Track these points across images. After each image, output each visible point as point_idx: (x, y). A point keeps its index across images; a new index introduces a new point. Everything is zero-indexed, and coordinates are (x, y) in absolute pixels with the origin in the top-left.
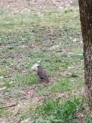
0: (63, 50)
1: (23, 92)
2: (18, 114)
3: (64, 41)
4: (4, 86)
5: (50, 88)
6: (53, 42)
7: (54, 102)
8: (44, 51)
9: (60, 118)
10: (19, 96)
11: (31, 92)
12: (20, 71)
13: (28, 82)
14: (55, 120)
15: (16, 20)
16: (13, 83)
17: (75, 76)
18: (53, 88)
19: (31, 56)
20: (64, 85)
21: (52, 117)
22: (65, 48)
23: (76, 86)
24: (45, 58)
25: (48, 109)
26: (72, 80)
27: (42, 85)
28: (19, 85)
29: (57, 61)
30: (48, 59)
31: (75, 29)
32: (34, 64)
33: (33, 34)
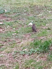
0: (44, 16)
1: (24, 36)
2: (22, 46)
3: (44, 12)
4: (15, 33)
5: (37, 34)
6: (39, 13)
7: (39, 41)
8: (35, 17)
9: (42, 49)
10: (22, 38)
11: (28, 36)
12: (23, 26)
13: (27, 31)
14: (39, 50)
15: (22, 1)
16: (20, 32)
17: (49, 29)
18: (39, 34)
19: (28, 19)
20: (44, 33)
21: (38, 48)
22: (45, 15)
23: (50, 34)
24: (35, 20)
25: (36, 44)
26: (48, 31)
27: (33, 33)
28: (22, 33)
29: (41, 22)
30: (36, 20)
31: (50, 7)
32: (30, 22)
33: (30, 8)
